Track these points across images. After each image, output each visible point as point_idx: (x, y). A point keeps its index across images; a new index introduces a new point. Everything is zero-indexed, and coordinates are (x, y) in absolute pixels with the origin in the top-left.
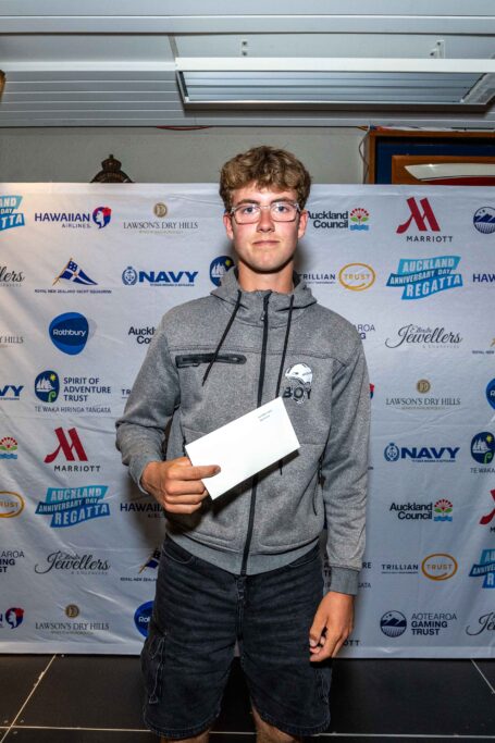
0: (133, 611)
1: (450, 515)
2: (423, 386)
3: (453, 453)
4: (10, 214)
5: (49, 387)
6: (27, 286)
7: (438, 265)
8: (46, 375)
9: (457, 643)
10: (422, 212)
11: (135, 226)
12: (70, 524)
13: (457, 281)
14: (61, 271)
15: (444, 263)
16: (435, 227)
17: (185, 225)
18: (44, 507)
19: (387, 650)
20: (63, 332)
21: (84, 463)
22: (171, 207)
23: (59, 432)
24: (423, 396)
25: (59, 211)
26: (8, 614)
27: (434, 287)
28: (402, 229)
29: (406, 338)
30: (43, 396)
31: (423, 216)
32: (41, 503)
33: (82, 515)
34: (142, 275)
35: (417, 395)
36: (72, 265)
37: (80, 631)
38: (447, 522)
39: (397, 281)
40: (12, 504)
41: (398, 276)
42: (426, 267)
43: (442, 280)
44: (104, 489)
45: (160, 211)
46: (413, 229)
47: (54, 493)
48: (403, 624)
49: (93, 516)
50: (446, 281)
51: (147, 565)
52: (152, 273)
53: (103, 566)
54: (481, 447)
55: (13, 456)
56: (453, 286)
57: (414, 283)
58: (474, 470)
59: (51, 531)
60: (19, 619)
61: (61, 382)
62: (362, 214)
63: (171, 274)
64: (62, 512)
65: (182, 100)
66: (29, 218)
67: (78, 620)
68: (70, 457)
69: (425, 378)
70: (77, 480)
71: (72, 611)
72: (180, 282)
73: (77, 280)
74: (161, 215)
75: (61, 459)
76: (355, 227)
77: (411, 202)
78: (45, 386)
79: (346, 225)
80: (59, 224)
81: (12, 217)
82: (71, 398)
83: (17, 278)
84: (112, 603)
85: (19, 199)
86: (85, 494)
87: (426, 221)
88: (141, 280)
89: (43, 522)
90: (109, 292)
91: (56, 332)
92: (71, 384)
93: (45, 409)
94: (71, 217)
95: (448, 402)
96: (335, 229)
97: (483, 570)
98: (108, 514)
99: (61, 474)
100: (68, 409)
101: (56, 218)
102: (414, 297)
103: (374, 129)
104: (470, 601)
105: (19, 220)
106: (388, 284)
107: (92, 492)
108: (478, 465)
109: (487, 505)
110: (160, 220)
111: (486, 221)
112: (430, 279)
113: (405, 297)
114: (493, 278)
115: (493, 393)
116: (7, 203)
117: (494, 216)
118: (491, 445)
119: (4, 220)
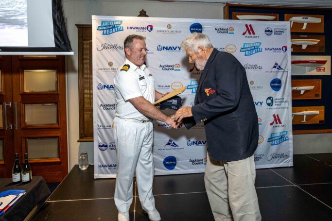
0: (163, 160)
1: (261, 123)
2: (252, 83)
3: (261, 103)
4: (118, 27)
7: (255, 45)
9: (265, 163)
10: (250, 29)
13: (261, 50)
15: (257, 45)
16: (254, 34)
17: (177, 32)
22: (172, 25)
24: (252, 86)
25: (135, 26)
27: (254, 52)
28: (244, 34)
29: (246, 68)
31: (250, 30)
34: (164, 47)
35: (250, 85)
39: (243, 50)
41: (243, 48)
42: (251, 46)
45: (169, 26)
46: (247, 34)
50: (257, 50)
51: (167, 144)
52: (167, 47)
54: (269, 101)
56: (259, 52)
57: (248, 51)
58: (267, 109)
62: (232, 29)
63: (173, 47)
66: (125, 28)
69: (252, 80)
72: (176, 50)
74: (170, 28)
76: (230, 33)
77: (246, 25)
79: (227, 32)
80: (136, 30)
81: (119, 28)
83: (121, 48)
85: (121, 22)
88: (163, 49)
90: (153, 53)
94: (139, 28)
95: (259, 87)
96: (224, 34)
97: (271, 140)
101: (134, 28)
102: (248, 55)
104: (268, 149)
105: (121, 29)
106: (241, 51)
108: (269, 107)
109: (272, 119)
110: (169, 30)
111: (268, 32)
112: (253, 50)
113: (245, 55)
114: (271, 49)
115: (272, 85)
116: (117, 23)
117: (271, 30)
118: (272, 101)
119: (116, 28)
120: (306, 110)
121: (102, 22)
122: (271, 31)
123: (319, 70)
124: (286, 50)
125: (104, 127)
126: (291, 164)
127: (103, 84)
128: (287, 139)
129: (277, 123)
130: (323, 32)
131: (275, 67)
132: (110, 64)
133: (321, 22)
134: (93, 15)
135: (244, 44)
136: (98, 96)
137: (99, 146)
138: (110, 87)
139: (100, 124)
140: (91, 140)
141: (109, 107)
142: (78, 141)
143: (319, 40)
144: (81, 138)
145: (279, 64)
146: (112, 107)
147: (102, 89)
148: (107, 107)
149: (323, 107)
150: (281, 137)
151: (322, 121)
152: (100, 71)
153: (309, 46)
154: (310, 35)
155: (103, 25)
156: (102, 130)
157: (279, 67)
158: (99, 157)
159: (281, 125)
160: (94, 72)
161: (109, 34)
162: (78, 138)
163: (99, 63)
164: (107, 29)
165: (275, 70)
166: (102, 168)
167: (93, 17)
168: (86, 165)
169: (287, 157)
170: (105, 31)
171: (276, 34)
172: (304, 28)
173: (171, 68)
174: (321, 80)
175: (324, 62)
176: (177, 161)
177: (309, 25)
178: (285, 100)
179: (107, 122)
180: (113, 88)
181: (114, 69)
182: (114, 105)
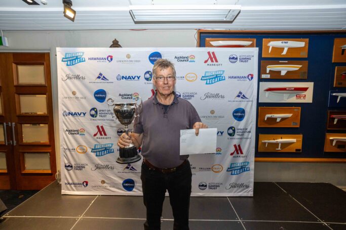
0: (122, 182)
1: (221, 152)
2: (212, 112)
3: (222, 133)
5: (94, 113)
6: (87, 81)
7: (217, 73)
8: (93, 109)
9: (223, 192)
10: (212, 56)
11: (120, 61)
12: (102, 155)
13: (223, 78)
14: (97, 76)
15: (219, 73)
16: (216, 61)
18: (94, 150)
19: (201, 194)
20: (98, 96)
21: (106, 137)
22: (132, 55)
23: (98, 127)
24: (212, 115)
25: (96, 57)
26: (83, 183)
27: (216, 80)
28: (206, 62)
29: (207, 97)
30: (92, 116)
32: (93, 149)
33: (105, 153)
34: (123, 77)
35: (211, 115)
36: (101, 74)
37: (105, 188)
38: (220, 155)
39: (204, 78)
40: (84, 149)
41: (205, 77)
42: (213, 74)
43: (219, 78)
44: (112, 144)
45: (128, 56)
46: (209, 62)
47: (97, 146)
48: (206, 186)
49: (109, 153)
50: (220, 79)
51: (126, 168)
52: (126, 77)
53: (112, 168)
54: (231, 131)
55: (84, 135)
56: (222, 80)
57: (210, 79)
58: (228, 139)
59: (96, 158)
60: (87, 185)
61: (98, 111)
62: (193, 57)
63: (132, 77)
64: (99, 152)
65: (134, 20)
66: (87, 59)
67: (105, 185)
68: (101, 135)
70: (104, 142)
71: (103, 182)
72: (135, 79)
73: (102, 79)
74: (129, 58)
75: (99, 135)
76: (190, 61)
77: (209, 53)
78: (93, 112)
79: (188, 60)
80: (96, 61)
81: (81, 59)
82: (101, 116)
83: (83, 78)
84: (115, 180)
85: (83, 53)
86: (106, 146)
87: (214, 59)
88: (123, 79)
89: (93, 155)
90: (112, 82)
91: (96, 95)
92: (101, 112)
93: (93, 120)
94: (100, 59)
95: (220, 117)
96: (185, 62)
97: (231, 169)
98: (113, 152)
99: (98, 140)
100: (101, 120)
101: (95, 59)
102: (210, 84)
103: (199, 29)
104: (226, 179)
105: (83, 60)
106: (201, 79)
107: (108, 145)
108: (230, 137)
109: (233, 149)
110: (128, 59)
111: (233, 59)
112: (215, 78)
113: (207, 84)
114: (235, 78)
115: (235, 114)
116: (79, 54)
117: (236, 57)
118: (234, 131)
119: (79, 60)
120: (282, 138)
121: (66, 54)
122: (237, 59)
123: (298, 97)
124: (252, 78)
125: (69, 150)
126: (251, 194)
127: (68, 112)
128: (248, 169)
129: (238, 153)
130: (307, 57)
131: (239, 96)
132: (74, 93)
133: (305, 46)
134: (58, 47)
135: (206, 72)
136: (64, 122)
137: (66, 166)
138: (74, 115)
139: (66, 147)
141: (73, 132)
143: (301, 66)
145: (243, 93)
146: (76, 132)
147: (66, 116)
149: (301, 136)
150: (242, 168)
151: (299, 150)
152: (64, 100)
153: (288, 72)
154: (290, 60)
155: (67, 56)
156: (68, 153)
157: (243, 96)
158: (65, 175)
159: (242, 155)
160: (60, 101)
161: (73, 65)
163: (64, 92)
164: (70, 61)
165: (240, 99)
166: (68, 186)
167: (58, 49)
169: (247, 187)
170: (69, 62)
171: (242, 61)
172: (285, 52)
173: (129, 97)
174: (300, 108)
175: (305, 89)
176: (135, 184)
177: (290, 49)
178: (248, 130)
179: (72, 146)
180: (76, 115)
181: (77, 98)
182: (77, 131)
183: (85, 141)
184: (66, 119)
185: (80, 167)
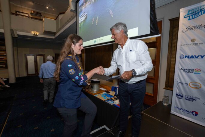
125: (182, 83)
127: (185, 55)
132: (193, 40)
134: (181, 8)
136: (180, 63)
137: (177, 95)
138: (191, 57)
139: (179, 81)
140: (172, 89)
141: (188, 71)
142: (164, 88)
144: (166, 87)
146: (191, 71)
147: (183, 58)
148: (186, 71)
152: (183, 46)
155: (190, 13)
156: (180, 85)
160: (178, 47)
161: (195, 18)
162: (164, 87)
164: (193, 15)
166: (177, 109)
167: (181, 10)
168: (167, 103)
170: (191, 17)
179: (185, 81)
180: (193, 57)
181: (196, 44)
182: (193, 70)
183: (199, 79)
184: (182, 60)
185: (191, 99)
